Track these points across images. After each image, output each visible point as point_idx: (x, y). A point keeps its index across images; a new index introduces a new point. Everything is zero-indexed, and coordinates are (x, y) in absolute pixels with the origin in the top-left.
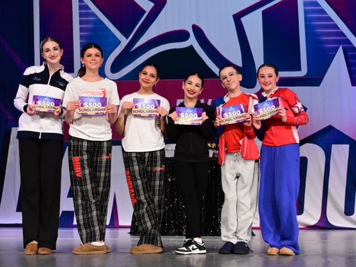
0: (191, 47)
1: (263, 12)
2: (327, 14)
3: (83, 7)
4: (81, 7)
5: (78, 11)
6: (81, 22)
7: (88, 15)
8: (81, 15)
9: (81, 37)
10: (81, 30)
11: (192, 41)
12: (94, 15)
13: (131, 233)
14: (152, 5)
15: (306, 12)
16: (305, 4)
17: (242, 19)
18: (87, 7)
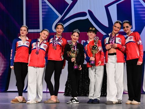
0: (88, 19)
1: (117, 5)
2: (143, 5)
3: (43, 2)
4: (42, 3)
5: (41, 4)
6: (43, 9)
7: (45, 6)
8: (43, 6)
9: (43, 15)
10: (43, 12)
11: (88, 17)
12: (48, 6)
13: (64, 95)
14: (72, 1)
15: (134, 5)
16: (134, 2)
17: (108, 8)
18: (45, 3)
